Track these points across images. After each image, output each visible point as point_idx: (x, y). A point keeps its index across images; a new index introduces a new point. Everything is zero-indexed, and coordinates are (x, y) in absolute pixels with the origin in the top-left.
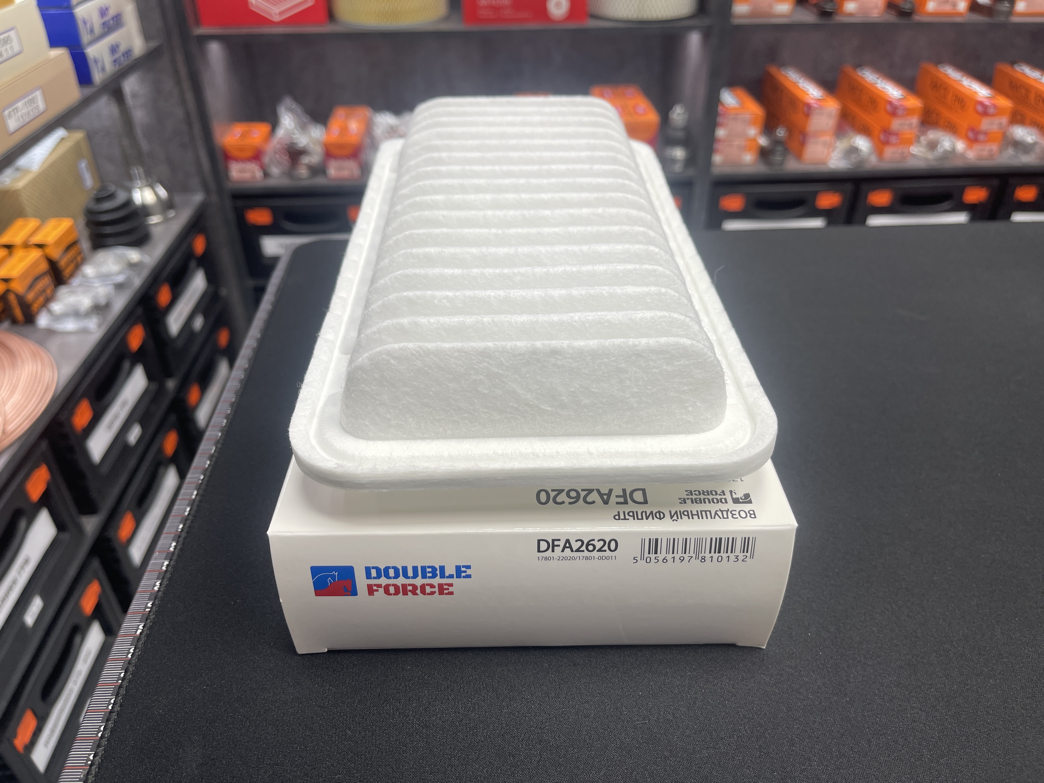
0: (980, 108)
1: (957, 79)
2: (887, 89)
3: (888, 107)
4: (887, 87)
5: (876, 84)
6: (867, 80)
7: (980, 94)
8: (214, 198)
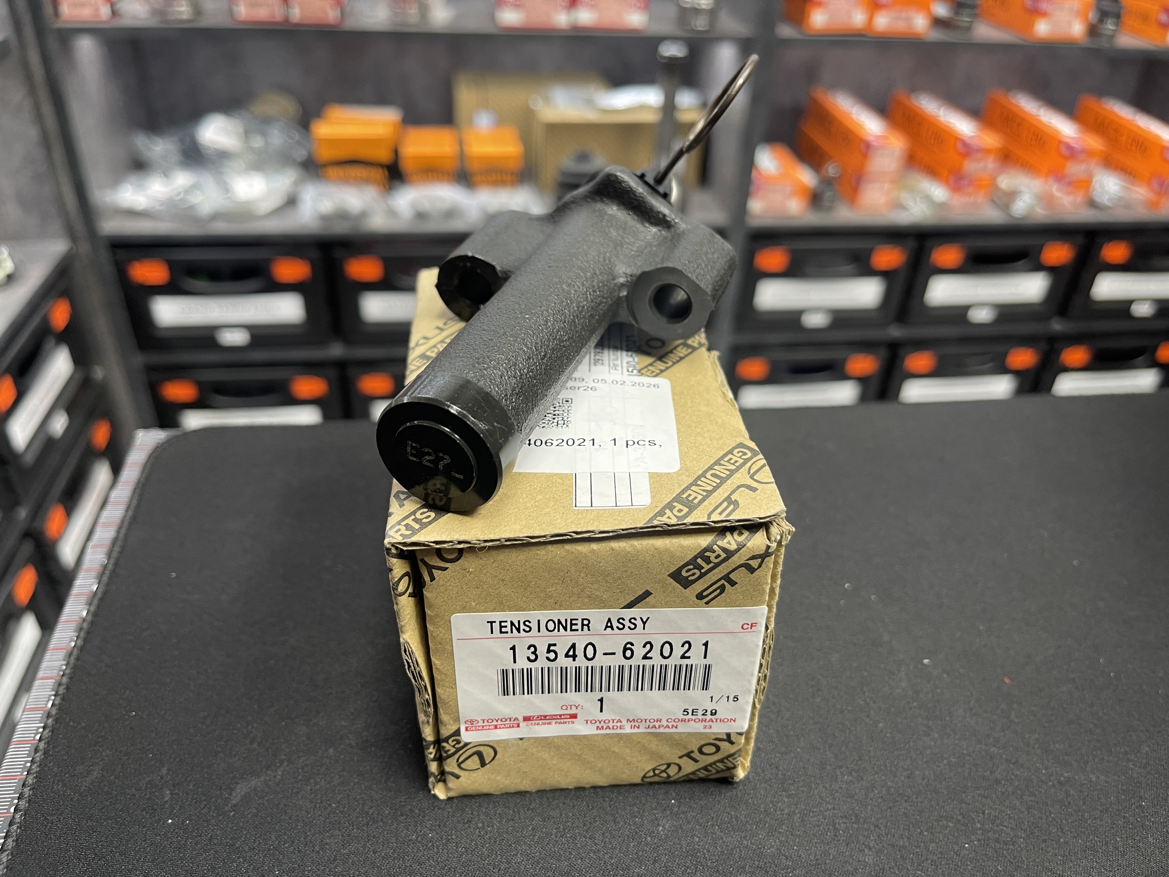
0: (1063, 150)
1: (1034, 114)
2: (954, 124)
3: (959, 145)
4: (952, 121)
5: (938, 116)
6: (926, 111)
7: (1064, 133)
8: (84, 248)
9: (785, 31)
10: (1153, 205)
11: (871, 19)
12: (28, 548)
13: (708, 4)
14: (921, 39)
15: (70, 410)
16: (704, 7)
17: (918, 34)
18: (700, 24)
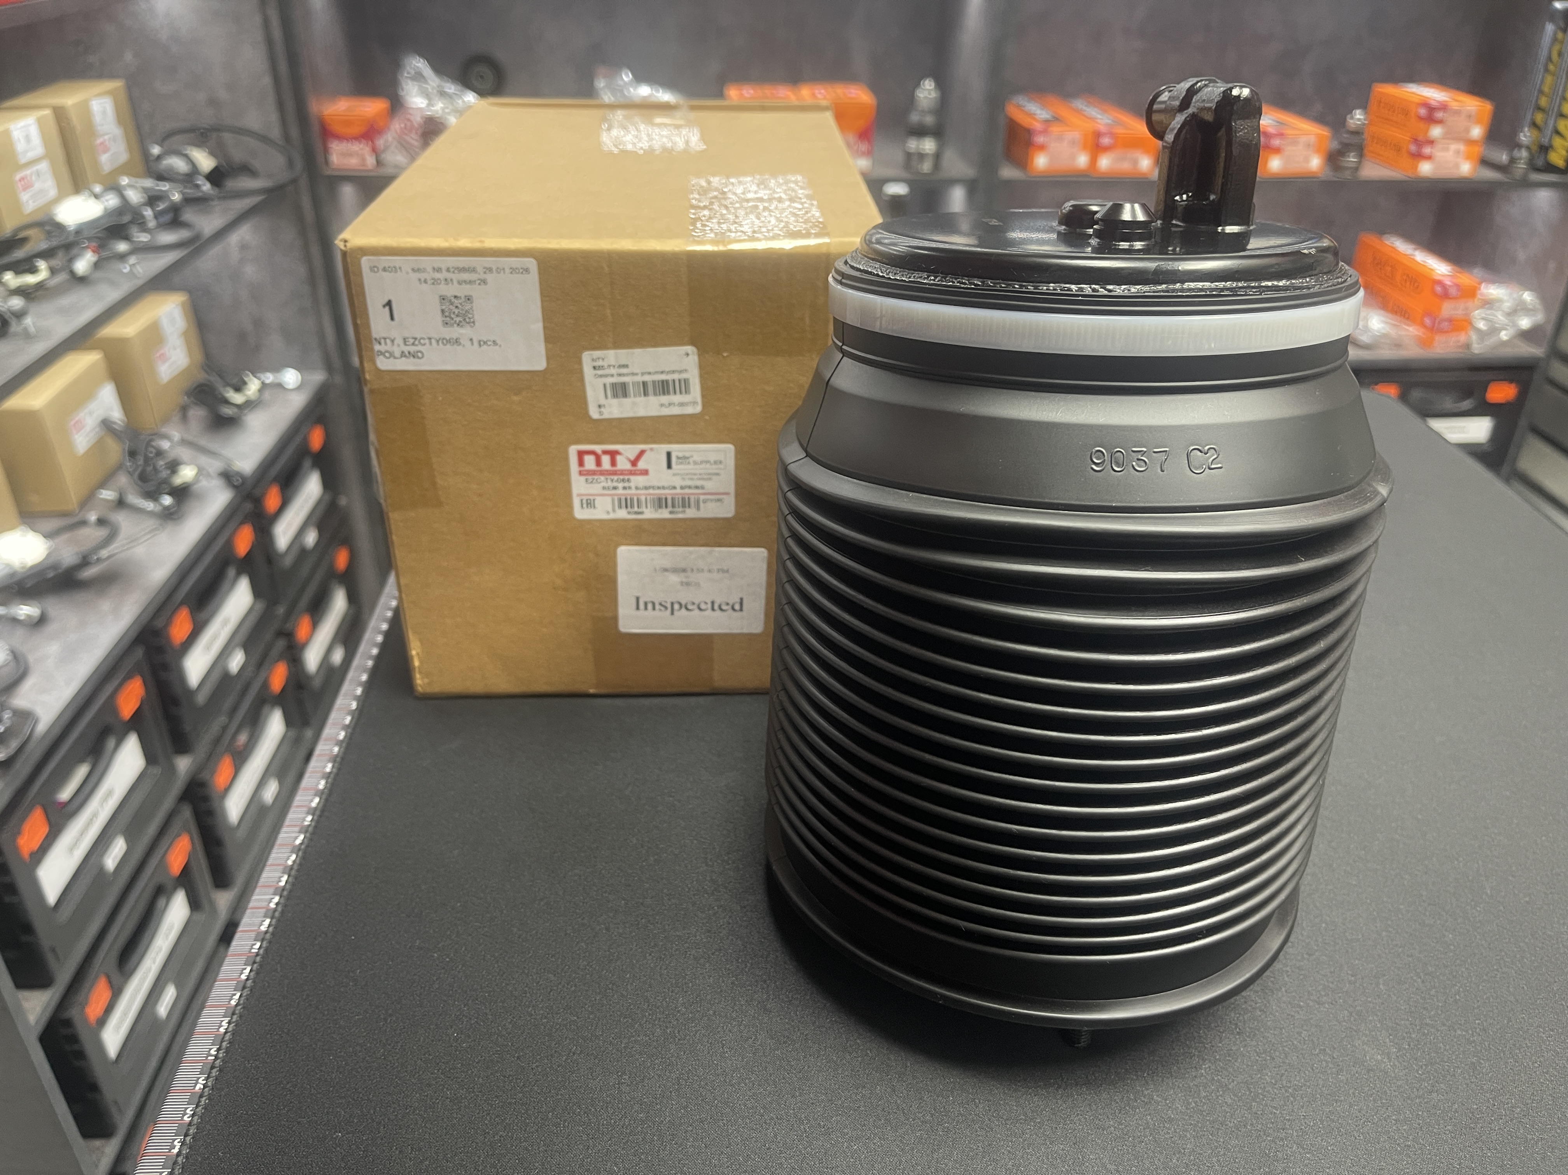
8: (338, 379)
9: (1008, 172)
10: (1425, 343)
11: (1094, 161)
12: (281, 644)
13: (930, 149)
14: (1147, 178)
15: (321, 528)
16: (928, 151)
17: (1144, 174)
18: (926, 167)
